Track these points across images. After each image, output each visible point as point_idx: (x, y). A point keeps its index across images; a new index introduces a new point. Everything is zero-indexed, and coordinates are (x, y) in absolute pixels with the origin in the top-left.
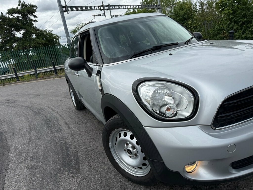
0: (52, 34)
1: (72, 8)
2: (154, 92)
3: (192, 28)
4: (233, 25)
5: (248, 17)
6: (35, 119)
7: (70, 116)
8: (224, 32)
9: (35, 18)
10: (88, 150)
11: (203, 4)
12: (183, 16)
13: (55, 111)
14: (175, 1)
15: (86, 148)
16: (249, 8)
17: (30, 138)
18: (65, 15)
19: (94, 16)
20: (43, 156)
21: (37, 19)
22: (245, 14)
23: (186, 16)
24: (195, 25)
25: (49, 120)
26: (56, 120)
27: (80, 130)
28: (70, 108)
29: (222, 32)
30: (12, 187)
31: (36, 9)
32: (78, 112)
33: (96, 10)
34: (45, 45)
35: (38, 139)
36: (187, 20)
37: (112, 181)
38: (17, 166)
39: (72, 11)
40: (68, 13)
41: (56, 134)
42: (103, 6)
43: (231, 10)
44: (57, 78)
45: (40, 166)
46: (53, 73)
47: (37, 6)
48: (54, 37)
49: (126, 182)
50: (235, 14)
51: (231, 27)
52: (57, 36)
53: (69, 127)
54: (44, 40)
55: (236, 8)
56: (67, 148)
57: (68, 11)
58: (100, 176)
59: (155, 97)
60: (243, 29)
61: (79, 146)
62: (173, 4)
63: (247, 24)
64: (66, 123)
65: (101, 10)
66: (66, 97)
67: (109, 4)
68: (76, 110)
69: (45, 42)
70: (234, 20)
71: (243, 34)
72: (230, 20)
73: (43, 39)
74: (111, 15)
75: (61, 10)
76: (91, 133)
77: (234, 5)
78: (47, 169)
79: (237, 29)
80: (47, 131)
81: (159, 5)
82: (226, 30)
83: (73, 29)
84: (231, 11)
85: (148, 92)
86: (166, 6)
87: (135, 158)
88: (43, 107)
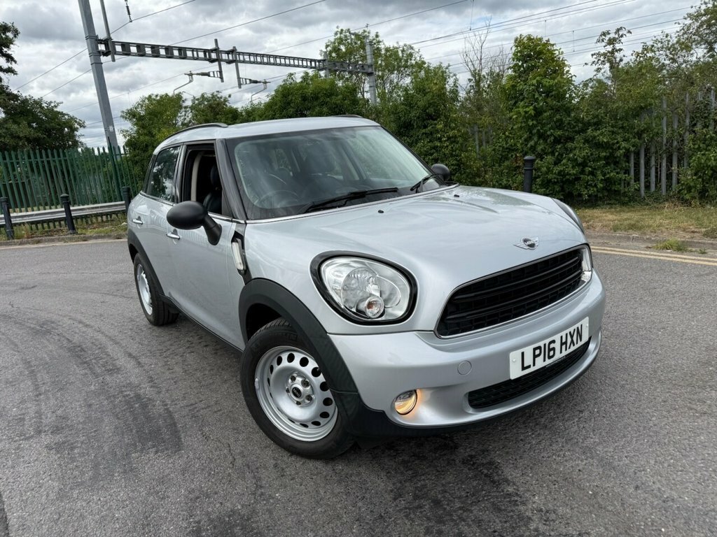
0: (59, 113)
1: (125, 47)
2: (348, 276)
3: (445, 141)
4: (536, 143)
5: (566, 128)
6: (38, 346)
7: (137, 340)
8: (516, 155)
9: (8, 61)
10: (196, 408)
11: (479, 75)
12: (425, 109)
13: (92, 327)
14: (411, 60)
15: (192, 405)
16: (568, 108)
17: (37, 387)
18: (103, 65)
19: (191, 75)
20: (84, 423)
21: (14, 66)
22: (561, 121)
23: (432, 109)
24: (451, 134)
25: (79, 349)
26: (100, 348)
27: (169, 369)
28: (132, 321)
29: (512, 156)
30: (20, 483)
31: (15, 37)
32: (158, 331)
33: (198, 59)
34: (35, 142)
35: (61, 389)
36: (434, 120)
37: (257, 457)
38: (21, 444)
39: (126, 55)
40: (114, 60)
41: (108, 378)
42: (216, 50)
43: (531, 107)
44: (76, 241)
45: (82, 443)
46: (58, 227)
47: (19, 30)
48: (64, 123)
49: (285, 459)
50: (540, 118)
51: (532, 146)
52: (72, 119)
53: (139, 363)
54: (32, 127)
55: (541, 104)
56: (144, 406)
57: (116, 53)
58: (230, 451)
59: (350, 284)
60: (557, 154)
61: (172, 401)
62: (406, 66)
63: (566, 143)
64: (130, 355)
65: (212, 61)
66: (115, 294)
67: (234, 47)
68: (150, 326)
69: (36, 135)
70: (538, 130)
71: (556, 164)
72: (530, 129)
73: (30, 126)
74: (239, 78)
75: (93, 49)
76: (198, 374)
77: (537, 98)
78: (100, 447)
79: (544, 152)
80: (80, 371)
81: (371, 66)
82: (521, 152)
83: (129, 108)
84: (530, 110)
85: (337, 276)
86: (389, 71)
87: (308, 405)
88: (55, 317)
